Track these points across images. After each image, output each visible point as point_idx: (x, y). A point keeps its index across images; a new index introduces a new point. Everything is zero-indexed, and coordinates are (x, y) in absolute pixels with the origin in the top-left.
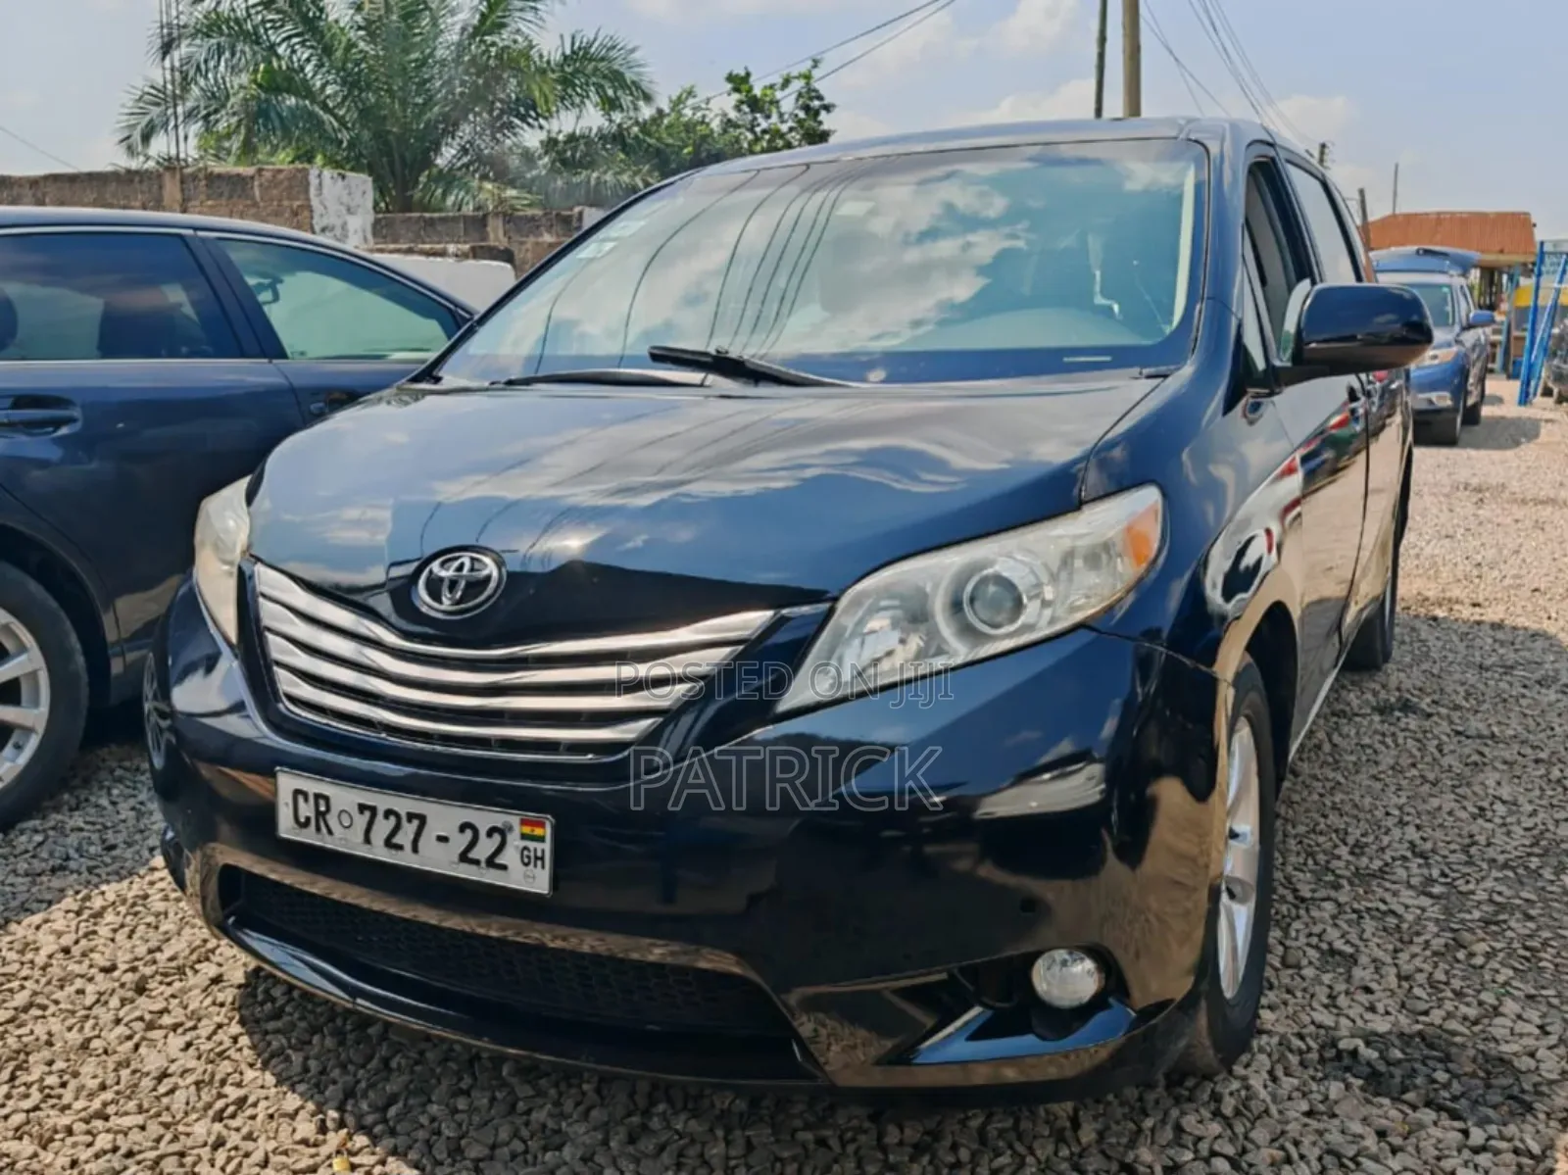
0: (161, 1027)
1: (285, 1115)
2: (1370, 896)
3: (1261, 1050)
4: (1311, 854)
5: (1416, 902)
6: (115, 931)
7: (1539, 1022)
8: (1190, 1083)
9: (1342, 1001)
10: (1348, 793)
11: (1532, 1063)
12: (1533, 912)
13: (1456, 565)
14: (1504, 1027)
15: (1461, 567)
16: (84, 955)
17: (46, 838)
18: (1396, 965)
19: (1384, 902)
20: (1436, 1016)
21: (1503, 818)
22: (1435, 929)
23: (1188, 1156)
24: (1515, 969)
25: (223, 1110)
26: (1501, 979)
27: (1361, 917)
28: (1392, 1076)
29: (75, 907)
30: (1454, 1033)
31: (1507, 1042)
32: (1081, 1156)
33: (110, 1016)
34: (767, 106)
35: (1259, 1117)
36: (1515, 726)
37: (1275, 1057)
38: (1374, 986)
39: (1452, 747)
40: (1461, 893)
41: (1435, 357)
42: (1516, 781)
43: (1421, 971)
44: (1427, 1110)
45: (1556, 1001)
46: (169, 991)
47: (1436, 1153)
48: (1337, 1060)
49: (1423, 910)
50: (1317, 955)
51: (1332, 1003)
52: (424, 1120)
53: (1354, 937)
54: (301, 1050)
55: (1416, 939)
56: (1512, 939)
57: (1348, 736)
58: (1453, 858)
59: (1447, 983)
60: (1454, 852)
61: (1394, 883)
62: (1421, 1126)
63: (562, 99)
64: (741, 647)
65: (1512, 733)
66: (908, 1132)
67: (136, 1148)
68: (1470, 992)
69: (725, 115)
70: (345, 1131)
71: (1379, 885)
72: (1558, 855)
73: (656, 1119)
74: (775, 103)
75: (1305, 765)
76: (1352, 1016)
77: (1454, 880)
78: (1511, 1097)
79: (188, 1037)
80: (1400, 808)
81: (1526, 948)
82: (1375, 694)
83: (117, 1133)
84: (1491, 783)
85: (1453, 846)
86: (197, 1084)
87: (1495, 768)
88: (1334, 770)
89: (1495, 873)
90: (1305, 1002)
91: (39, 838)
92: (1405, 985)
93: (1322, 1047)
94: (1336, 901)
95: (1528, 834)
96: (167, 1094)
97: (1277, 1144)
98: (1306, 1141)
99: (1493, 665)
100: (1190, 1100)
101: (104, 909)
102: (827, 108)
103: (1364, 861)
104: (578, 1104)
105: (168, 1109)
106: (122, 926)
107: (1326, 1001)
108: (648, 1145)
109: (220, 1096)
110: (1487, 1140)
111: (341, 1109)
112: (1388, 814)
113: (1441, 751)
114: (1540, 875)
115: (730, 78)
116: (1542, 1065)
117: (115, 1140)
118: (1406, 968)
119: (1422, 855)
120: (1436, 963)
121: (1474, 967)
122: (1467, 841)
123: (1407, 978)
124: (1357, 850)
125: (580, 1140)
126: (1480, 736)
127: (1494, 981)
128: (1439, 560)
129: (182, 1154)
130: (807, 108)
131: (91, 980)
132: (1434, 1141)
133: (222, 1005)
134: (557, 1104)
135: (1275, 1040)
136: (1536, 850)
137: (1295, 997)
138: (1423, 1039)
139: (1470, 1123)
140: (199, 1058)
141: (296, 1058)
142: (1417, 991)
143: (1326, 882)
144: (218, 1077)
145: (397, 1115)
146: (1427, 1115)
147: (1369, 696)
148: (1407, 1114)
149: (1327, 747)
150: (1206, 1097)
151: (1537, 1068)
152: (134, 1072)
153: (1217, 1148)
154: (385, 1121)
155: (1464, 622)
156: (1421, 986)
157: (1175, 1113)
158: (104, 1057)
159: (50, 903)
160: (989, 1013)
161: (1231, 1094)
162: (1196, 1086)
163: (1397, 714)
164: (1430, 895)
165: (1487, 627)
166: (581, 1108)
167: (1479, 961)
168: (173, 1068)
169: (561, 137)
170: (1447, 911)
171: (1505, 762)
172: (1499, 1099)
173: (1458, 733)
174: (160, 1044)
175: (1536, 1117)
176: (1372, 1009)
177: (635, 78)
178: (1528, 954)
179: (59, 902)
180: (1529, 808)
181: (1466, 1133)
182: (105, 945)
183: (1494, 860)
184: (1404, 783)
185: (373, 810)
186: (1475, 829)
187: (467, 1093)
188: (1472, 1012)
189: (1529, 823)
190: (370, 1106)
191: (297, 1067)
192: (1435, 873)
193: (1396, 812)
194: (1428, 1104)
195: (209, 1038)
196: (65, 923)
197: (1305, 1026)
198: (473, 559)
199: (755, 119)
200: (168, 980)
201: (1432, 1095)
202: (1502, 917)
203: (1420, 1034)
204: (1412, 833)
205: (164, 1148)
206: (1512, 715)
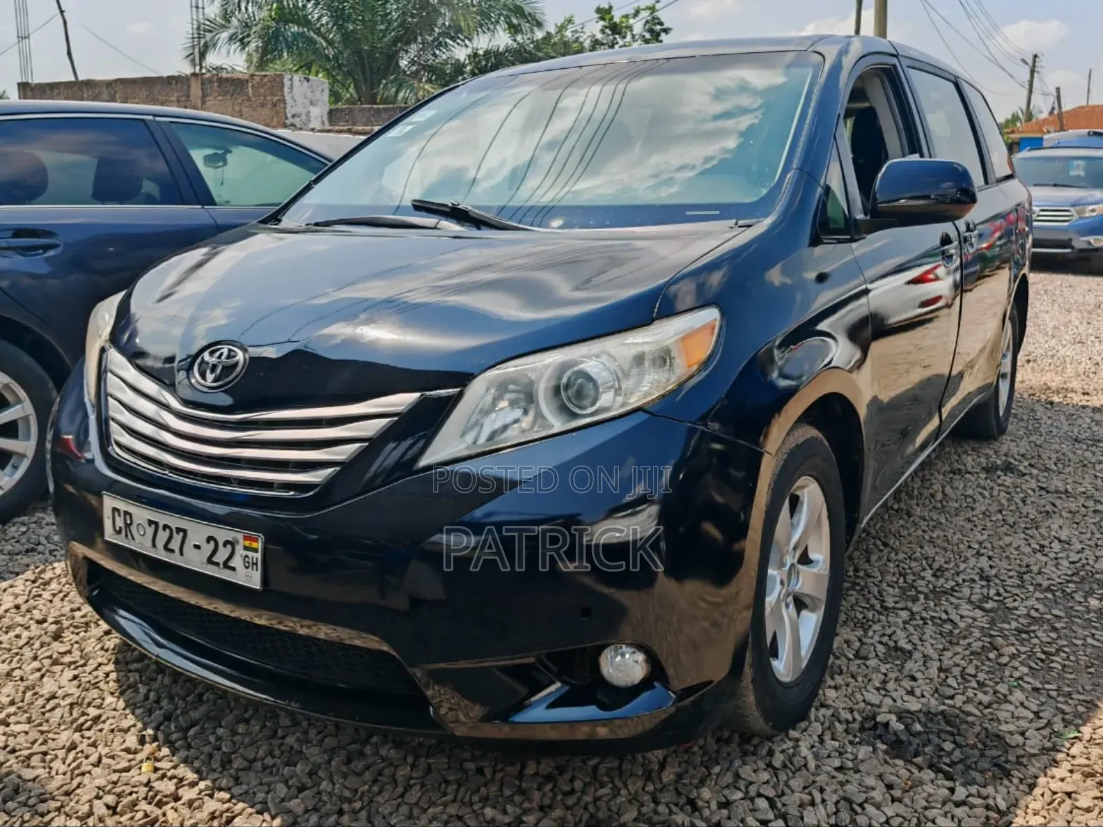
0: (62, 664)
1: (120, 730)
2: (938, 609)
3: (817, 720)
4: (904, 575)
5: (971, 614)
6: (54, 595)
7: (1035, 708)
8: (755, 741)
9: (891, 686)
10: (944, 531)
11: (1020, 739)
12: (1058, 625)
13: (1080, 363)
14: (1007, 711)
15: (1083, 365)
16: (28, 611)
17: (29, 529)
18: (940, 660)
19: (946, 612)
20: (959, 700)
21: (1056, 553)
22: (978, 635)
23: (739, 795)
24: (1030, 668)
25: (82, 724)
26: (1017, 674)
27: (926, 623)
28: (910, 744)
29: (32, 577)
30: (969, 714)
31: (1007, 723)
32: (661, 791)
33: (31, 654)
34: (624, 30)
35: (799, 769)
36: (1087, 485)
37: (827, 724)
38: (918, 675)
39: (1033, 499)
40: (1007, 608)
41: (1093, 211)
42: (1075, 526)
43: (958, 665)
44: (930, 771)
45: (1054, 694)
46: (76, 638)
47: (925, 804)
48: (872, 729)
49: (975, 619)
50: (884, 650)
51: (882, 688)
52: (212, 739)
53: (915, 639)
54: (148, 684)
55: (962, 642)
56: (1035, 645)
57: (957, 488)
58: (1009, 582)
59: (974, 676)
60: (1011, 577)
61: (959, 598)
62: (921, 783)
63: (481, 26)
64: (396, 418)
65: (1083, 490)
66: (542, 766)
67: (18, 747)
68: (991, 683)
69: (594, 36)
70: (156, 744)
71: (947, 600)
72: (1090, 582)
73: (368, 747)
74: (630, 28)
75: (919, 509)
76: (894, 697)
77: (1005, 598)
78: (996, 765)
79: (76, 672)
80: (980, 543)
81: (1044, 652)
82: (988, 457)
83: (9, 736)
84: (1055, 527)
85: (1011, 573)
86: (72, 705)
87: (1061, 516)
88: (939, 514)
89: (1038, 595)
90: (863, 685)
91: (23, 529)
92: (942, 675)
93: (866, 719)
94: (910, 610)
95: (1072, 566)
96: (50, 711)
97: (807, 791)
98: (828, 789)
99: (1086, 439)
100: (754, 754)
101: (51, 579)
102: (666, 31)
103: (942, 581)
104: (319, 733)
105: (47, 721)
106: (60, 592)
107: (878, 685)
108: (358, 765)
109: (84, 714)
110: (967, 797)
111: (157, 729)
112: (970, 547)
113: (1024, 502)
114: (1072, 598)
115: (599, 10)
116: (1028, 742)
117: (7, 741)
118: (947, 663)
119: (988, 579)
120: (971, 660)
121: (999, 664)
122: (1024, 570)
123: (946, 671)
124: (938, 574)
125: (312, 759)
126: (1057, 492)
127: (1011, 676)
128: (1068, 360)
129: (45, 754)
130: (651, 31)
131: (27, 628)
132: (925, 795)
133: (107, 650)
134: (306, 732)
135: (829, 712)
136: (1075, 579)
137: (856, 681)
138: (944, 717)
139: (957, 784)
140: (78, 687)
141: (143, 689)
142: (951, 681)
143: (909, 596)
144: (87, 701)
145: (196, 734)
146: (928, 775)
147: (983, 460)
148: (913, 773)
149: (939, 496)
150: (764, 752)
151: (1024, 744)
152: (35, 694)
153: (762, 791)
154: (186, 738)
155: (1073, 406)
156: (955, 677)
157: (737, 763)
158: (19, 683)
159: (18, 574)
160: (567, 688)
161: (783, 751)
162: (760, 743)
163: (999, 473)
164: (983, 610)
165: (1089, 411)
166: (319, 737)
167: (1004, 660)
168: (60, 693)
169: (481, 52)
170: (992, 623)
171: (1070, 512)
172: (987, 766)
173: (1042, 488)
174: (57, 675)
175: (1011, 782)
176: (911, 693)
177: (531, 11)
178: (1043, 657)
179: (23, 573)
180: (1079, 547)
181: (952, 790)
182: (44, 605)
183: (1040, 585)
184: (989, 524)
185: (156, 524)
186: (1032, 561)
187: (247, 721)
188: (986, 699)
189: (1074, 558)
190: (176, 727)
191: (141, 697)
192: (992, 592)
193: (976, 546)
194: (931, 766)
195: (90, 673)
196: (23, 588)
197: (857, 703)
198: (230, 350)
199: (615, 39)
200: (77, 631)
201: (935, 760)
202: (1032, 628)
203: (942, 713)
204: (984, 562)
205: (36, 748)
206: (1086, 476)
